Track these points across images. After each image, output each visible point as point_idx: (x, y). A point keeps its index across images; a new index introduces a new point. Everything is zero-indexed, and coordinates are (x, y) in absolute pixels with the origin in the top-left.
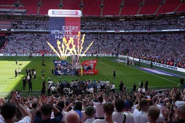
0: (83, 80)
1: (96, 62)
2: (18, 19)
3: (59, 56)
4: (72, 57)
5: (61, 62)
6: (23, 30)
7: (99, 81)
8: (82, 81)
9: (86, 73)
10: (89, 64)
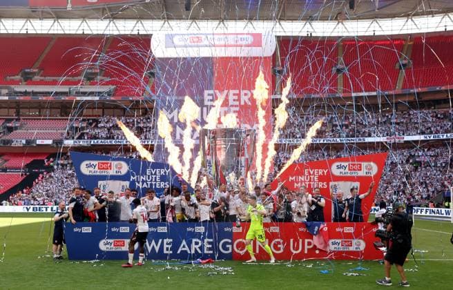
2: (91, 114)
5: (125, 169)
6: (100, 142)
9: (306, 247)
10: (328, 185)
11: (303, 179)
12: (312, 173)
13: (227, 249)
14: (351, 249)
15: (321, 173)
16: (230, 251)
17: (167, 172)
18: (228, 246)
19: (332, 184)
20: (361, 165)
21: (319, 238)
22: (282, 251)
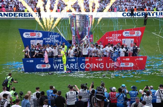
0: (103, 85)
1: (140, 33)
3: (37, 19)
4: (72, 21)
5: (41, 35)
7: (147, 88)
8: (99, 90)
9: (112, 66)
10: (121, 40)
11: (111, 38)
12: (115, 35)
13: (83, 67)
14: (128, 66)
15: (119, 36)
16: (84, 68)
17: (58, 36)
18: (83, 66)
19: (123, 39)
20: (134, 32)
21: (117, 62)
22: (103, 67)
